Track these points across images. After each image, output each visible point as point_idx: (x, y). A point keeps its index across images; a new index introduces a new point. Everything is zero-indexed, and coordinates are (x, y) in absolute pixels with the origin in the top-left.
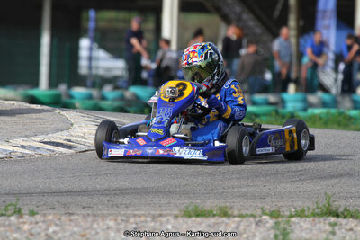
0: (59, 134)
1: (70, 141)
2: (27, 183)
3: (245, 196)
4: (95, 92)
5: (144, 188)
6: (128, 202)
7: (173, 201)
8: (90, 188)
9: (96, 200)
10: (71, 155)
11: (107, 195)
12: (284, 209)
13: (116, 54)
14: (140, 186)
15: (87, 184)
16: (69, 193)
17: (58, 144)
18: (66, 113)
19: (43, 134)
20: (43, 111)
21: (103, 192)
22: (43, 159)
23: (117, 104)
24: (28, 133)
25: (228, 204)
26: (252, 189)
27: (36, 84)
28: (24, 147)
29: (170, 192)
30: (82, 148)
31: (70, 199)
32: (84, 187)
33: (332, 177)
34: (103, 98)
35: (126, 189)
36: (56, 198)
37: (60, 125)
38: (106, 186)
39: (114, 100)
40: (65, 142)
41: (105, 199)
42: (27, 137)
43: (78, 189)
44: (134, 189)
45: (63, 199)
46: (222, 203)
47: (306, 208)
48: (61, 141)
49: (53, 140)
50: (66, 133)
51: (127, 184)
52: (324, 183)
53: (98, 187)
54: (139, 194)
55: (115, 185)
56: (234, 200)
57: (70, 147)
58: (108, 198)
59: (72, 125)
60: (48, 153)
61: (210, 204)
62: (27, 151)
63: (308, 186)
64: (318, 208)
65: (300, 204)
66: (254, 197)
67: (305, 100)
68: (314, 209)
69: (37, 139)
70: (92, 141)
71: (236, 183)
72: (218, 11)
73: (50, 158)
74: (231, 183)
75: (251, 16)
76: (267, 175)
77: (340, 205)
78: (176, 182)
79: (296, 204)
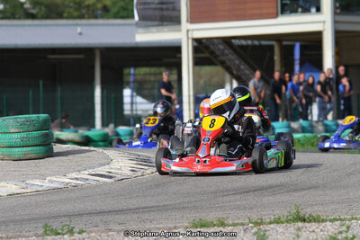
0: (102, 168)
1: (110, 173)
2: (80, 206)
3: (238, 208)
5: (164, 206)
6: (152, 218)
8: (125, 208)
9: (129, 217)
10: (112, 183)
12: (266, 217)
13: (150, 98)
14: (161, 204)
15: (123, 204)
16: (110, 212)
17: (102, 176)
18: (107, 152)
19: (90, 168)
21: (135, 210)
22: (91, 187)
24: (79, 168)
25: (225, 216)
26: (244, 203)
27: (92, 126)
28: (77, 179)
29: (183, 208)
30: (119, 177)
31: (110, 218)
32: (121, 207)
33: (304, 189)
35: (151, 207)
36: (100, 217)
37: (104, 161)
40: (107, 174)
41: (135, 216)
42: (79, 171)
45: (105, 218)
46: (220, 215)
47: (281, 216)
48: (104, 173)
49: (98, 173)
50: (107, 166)
51: (153, 203)
52: (297, 194)
53: (132, 207)
54: (160, 210)
55: (144, 204)
56: (230, 212)
57: (111, 177)
58: (138, 215)
59: (112, 160)
60: (94, 183)
61: (212, 216)
62: (79, 182)
63: (284, 198)
64: (290, 215)
65: (279, 212)
66: (245, 208)
67: (289, 127)
68: (287, 217)
69: (86, 172)
70: (127, 172)
71: (232, 198)
72: (222, 63)
73: (96, 186)
74: (229, 198)
75: (246, 66)
76: (254, 191)
77: (307, 212)
78: (188, 199)
79: (275, 213)
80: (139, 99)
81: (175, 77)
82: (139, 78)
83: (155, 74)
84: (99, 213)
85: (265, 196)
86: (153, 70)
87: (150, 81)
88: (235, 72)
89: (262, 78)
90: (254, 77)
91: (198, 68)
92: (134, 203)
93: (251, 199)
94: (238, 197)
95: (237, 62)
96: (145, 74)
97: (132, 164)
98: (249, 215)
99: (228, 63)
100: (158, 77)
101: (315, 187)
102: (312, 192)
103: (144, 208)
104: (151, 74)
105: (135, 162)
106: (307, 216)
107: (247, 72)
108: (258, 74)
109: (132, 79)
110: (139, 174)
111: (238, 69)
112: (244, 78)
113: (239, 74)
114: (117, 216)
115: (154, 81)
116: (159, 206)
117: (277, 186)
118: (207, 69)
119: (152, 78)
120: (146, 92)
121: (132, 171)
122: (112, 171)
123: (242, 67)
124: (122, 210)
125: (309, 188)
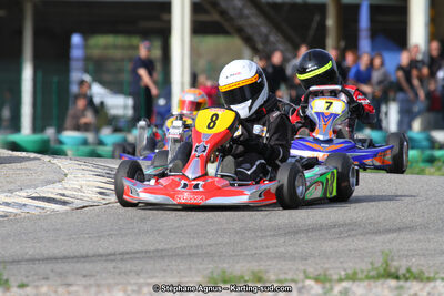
0: (49, 188)
1: (64, 195)
2: (13, 249)
3: (281, 257)
4: (90, 137)
5: (157, 250)
6: (139, 268)
7: (193, 266)
8: (91, 253)
9: (99, 266)
10: (66, 213)
11: (112, 261)
12: (332, 271)
13: (116, 88)
14: (152, 249)
15: (87, 247)
16: (65, 258)
17: (49, 200)
18: (58, 161)
19: (29, 187)
20: (29, 159)
21: (108, 257)
22: (31, 218)
24: (11, 187)
25: (262, 268)
26: (291, 249)
28: (7, 204)
29: (190, 255)
30: (79, 203)
31: (66, 267)
32: (84, 252)
33: (389, 231)
34: (101, 143)
35: (135, 253)
37: (50, 177)
38: (110, 250)
40: (58, 197)
41: (110, 266)
42: (11, 191)
43: (76, 254)
44: (146, 252)
45: (59, 266)
46: (254, 266)
47: (358, 271)
48: (53, 196)
49: (42, 195)
50: (58, 185)
51: (137, 247)
52: (379, 238)
53: (101, 251)
54: (151, 258)
55: (122, 248)
56: (269, 263)
57: (65, 203)
58: (114, 264)
59: (66, 175)
60: (36, 212)
61: (241, 268)
62: (11, 210)
63: (359, 243)
64: (373, 269)
65: (350, 266)
66: (293, 258)
68: (369, 271)
69: (23, 194)
70: (91, 195)
71: (271, 242)
72: (240, 32)
73: (40, 217)
77: (401, 265)
78: (196, 242)
79: (346, 266)
81: (157, 53)
82: (96, 53)
84: (47, 259)
85: (326, 240)
86: (121, 40)
87: (114, 60)
88: (260, 46)
91: (198, 39)
92: (105, 246)
93: (303, 244)
94: (282, 240)
95: (264, 30)
96: (106, 47)
97: (100, 182)
98: (302, 268)
99: (249, 31)
100: (131, 53)
101: (410, 228)
102: (403, 235)
103: (122, 254)
104: (115, 47)
105: (104, 180)
106: (402, 271)
110: (113, 199)
111: (266, 41)
114: (78, 265)
115: (122, 60)
117: (344, 224)
118: (211, 42)
119: (118, 54)
120: (107, 77)
121: (101, 193)
122: (66, 192)
123: (272, 38)
124: (87, 256)
125: (400, 230)
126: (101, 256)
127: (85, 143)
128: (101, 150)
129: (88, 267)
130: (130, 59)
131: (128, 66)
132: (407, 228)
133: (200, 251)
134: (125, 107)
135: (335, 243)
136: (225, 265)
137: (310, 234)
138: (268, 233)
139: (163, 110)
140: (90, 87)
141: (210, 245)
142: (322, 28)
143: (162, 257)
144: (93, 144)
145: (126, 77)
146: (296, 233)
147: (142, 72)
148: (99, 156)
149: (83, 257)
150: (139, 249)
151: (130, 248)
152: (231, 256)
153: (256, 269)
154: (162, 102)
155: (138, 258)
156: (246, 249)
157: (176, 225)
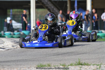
0: (1, 45)
3: (55, 60)
4: (12, 33)
5: (26, 59)
6: (21, 64)
7: (34, 63)
8: (10, 60)
9: (12, 63)
11: (15, 62)
12: (67, 64)
13: (18, 21)
15: (9, 59)
16: (4, 62)
23: (18, 36)
25: (50, 63)
26: (57, 59)
29: (33, 60)
30: (8, 49)
31: (4, 64)
32: (8, 60)
33: (81, 54)
34: (14, 34)
35: (21, 60)
38: (15, 59)
39: (17, 35)
41: (14, 63)
45: (2, 64)
46: (48, 63)
47: (73, 63)
52: (78, 56)
54: (24, 61)
55: (18, 59)
56: (52, 62)
58: (15, 63)
59: (4, 42)
61: (45, 63)
63: (73, 57)
64: (76, 63)
65: (71, 62)
66: (58, 61)
68: (75, 63)
70: (10, 47)
71: (53, 57)
72: (47, 8)
74: (51, 57)
75: (56, 9)
76: (61, 54)
77: (83, 62)
78: (35, 57)
79: (70, 62)
80: (13, 22)
81: (28, 13)
82: (13, 13)
83: (20, 12)
85: (66, 56)
86: (19, 10)
87: (17, 15)
88: (52, 11)
89: (62, 13)
90: (59, 13)
91: (37, 10)
92: (13, 59)
93: (60, 57)
94: (55, 56)
95: (53, 7)
96: (16, 12)
97: (13, 44)
98: (60, 63)
99: (49, 8)
100: (21, 13)
102: (84, 55)
103: (17, 60)
105: (13, 43)
106: (83, 63)
107: (57, 11)
108: (61, 12)
109: (11, 13)
110: (15, 47)
111: (53, 10)
112: (55, 13)
113: (53, 12)
114: (7, 63)
115: (19, 15)
116: (23, 60)
117: (70, 53)
118: (40, 10)
119: (18, 13)
120: (16, 19)
121: (13, 46)
122: (4, 46)
123: (55, 9)
124: (9, 61)
125: (83, 53)
126: (12, 61)
127: (11, 34)
128: (14, 36)
129: (9, 64)
130: (21, 15)
131: (21, 16)
132: (85, 53)
133: (36, 59)
134: (20, 26)
135: (68, 57)
136: (42, 63)
137: (62, 55)
138: (52, 55)
139: (29, 26)
140: (12, 21)
141: (38, 58)
142: (66, 7)
143: (27, 61)
144: (12, 35)
145: (20, 19)
146: (59, 55)
147: (24, 18)
148: (13, 37)
149: (8, 61)
150: (21, 59)
151: (19, 59)
152: (43, 60)
153: (49, 63)
154: (29, 24)
155: (21, 61)
156: (47, 59)
157: (30, 53)
